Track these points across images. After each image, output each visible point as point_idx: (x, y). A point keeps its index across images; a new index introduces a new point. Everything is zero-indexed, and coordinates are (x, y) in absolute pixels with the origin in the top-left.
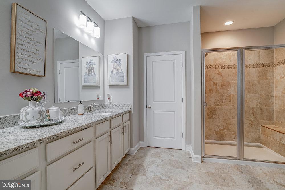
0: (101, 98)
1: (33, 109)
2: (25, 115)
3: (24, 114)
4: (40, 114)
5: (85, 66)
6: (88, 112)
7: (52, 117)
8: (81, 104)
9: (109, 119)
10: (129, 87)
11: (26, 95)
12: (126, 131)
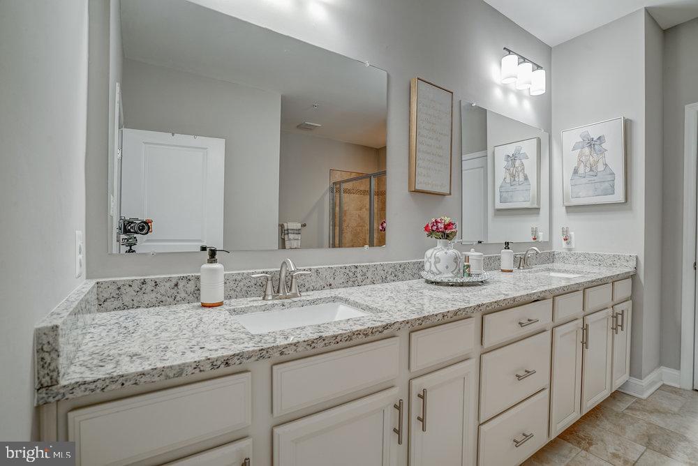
0: (542, 237)
1: (446, 253)
2: (435, 263)
3: (432, 260)
4: (456, 262)
5: (501, 164)
6: (519, 268)
7: (473, 270)
8: (509, 248)
9: (582, 288)
10: (631, 209)
11: (437, 229)
12: (622, 326)
